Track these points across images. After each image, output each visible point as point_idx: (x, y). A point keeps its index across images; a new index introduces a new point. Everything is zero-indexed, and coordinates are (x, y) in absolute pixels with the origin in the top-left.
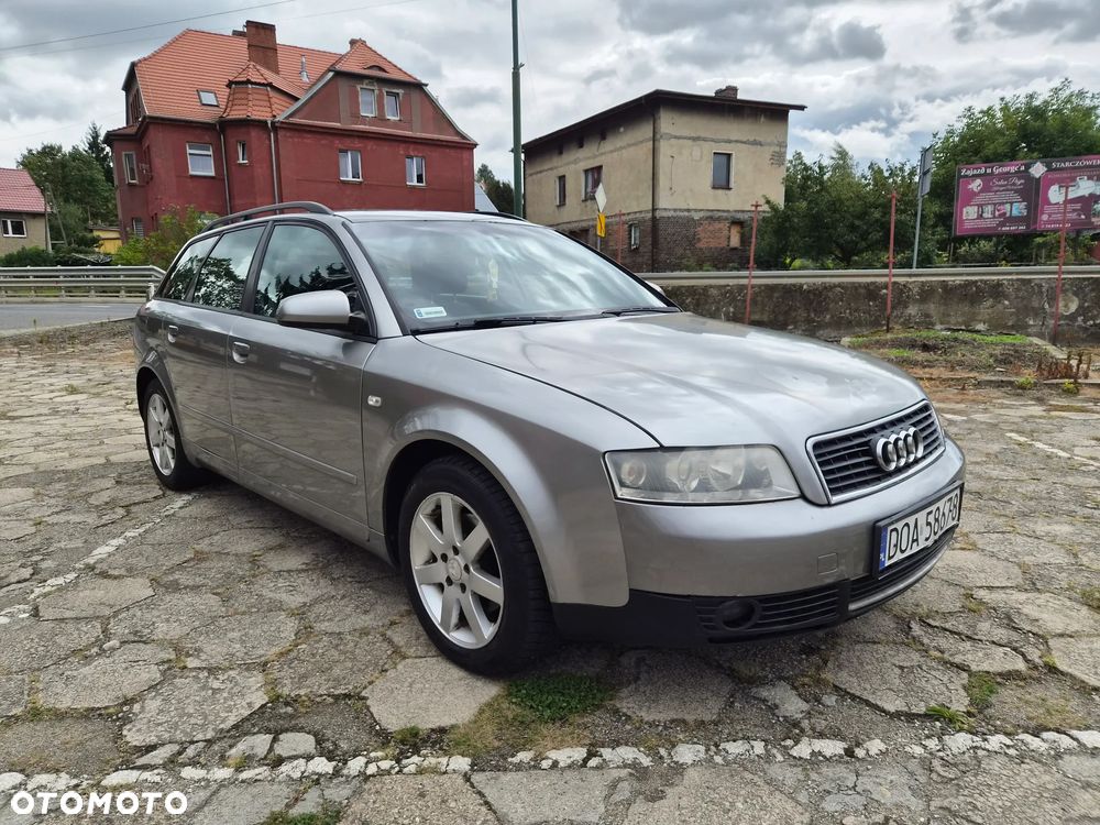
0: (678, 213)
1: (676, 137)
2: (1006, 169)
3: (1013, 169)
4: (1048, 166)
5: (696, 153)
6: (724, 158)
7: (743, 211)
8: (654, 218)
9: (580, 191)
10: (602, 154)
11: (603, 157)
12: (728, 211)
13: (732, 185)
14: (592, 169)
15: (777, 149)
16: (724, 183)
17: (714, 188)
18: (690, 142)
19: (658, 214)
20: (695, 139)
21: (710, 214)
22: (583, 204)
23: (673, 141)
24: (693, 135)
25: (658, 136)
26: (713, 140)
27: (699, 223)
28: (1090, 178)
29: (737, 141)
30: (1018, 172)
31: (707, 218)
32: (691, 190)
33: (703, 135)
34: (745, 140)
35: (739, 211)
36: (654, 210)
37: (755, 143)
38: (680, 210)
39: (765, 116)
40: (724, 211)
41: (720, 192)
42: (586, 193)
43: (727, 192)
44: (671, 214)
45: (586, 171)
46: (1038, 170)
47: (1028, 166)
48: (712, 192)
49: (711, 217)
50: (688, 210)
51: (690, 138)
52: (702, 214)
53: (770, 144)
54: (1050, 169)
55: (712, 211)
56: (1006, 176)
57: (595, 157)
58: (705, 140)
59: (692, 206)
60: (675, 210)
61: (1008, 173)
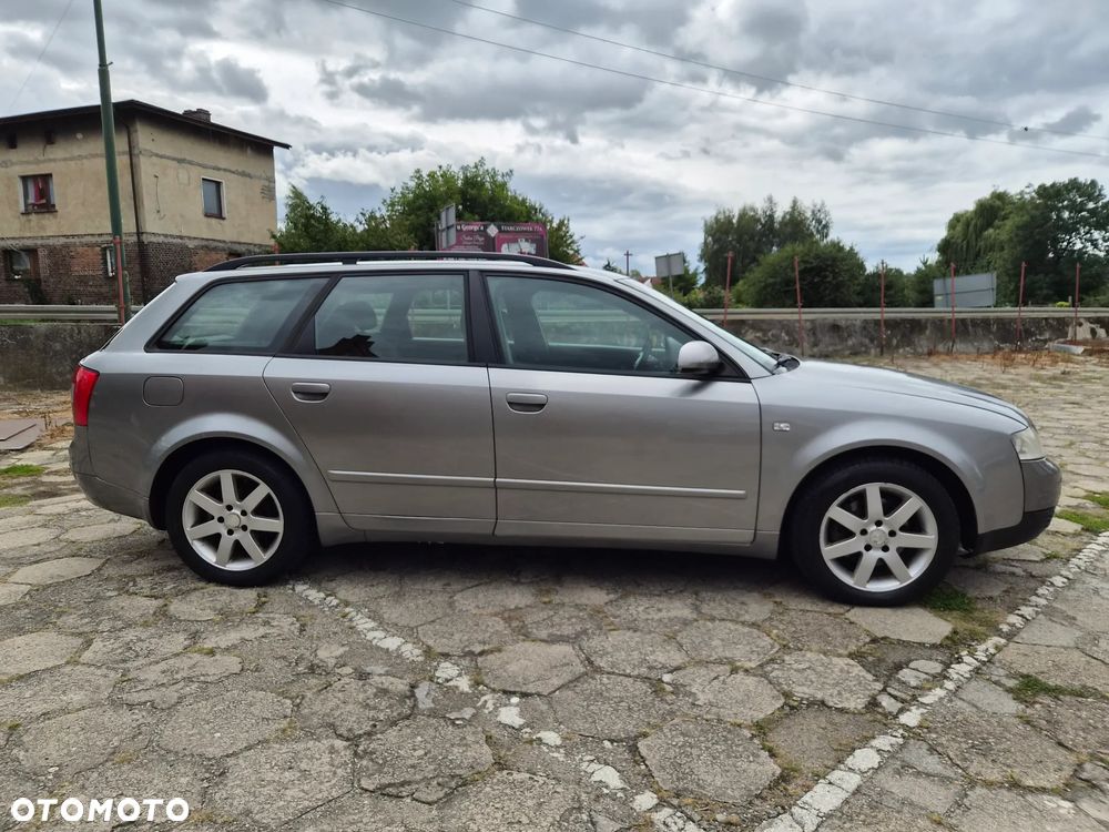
0: (171, 240)
1: (157, 155)
2: (471, 228)
3: (476, 228)
4: (499, 228)
5: (183, 176)
6: (213, 186)
7: (240, 243)
8: (140, 243)
9: (17, 202)
10: (50, 160)
11: (53, 164)
12: (224, 242)
13: (225, 214)
14: (34, 177)
15: (267, 184)
16: (215, 211)
17: (207, 215)
18: (175, 163)
19: (145, 239)
20: (181, 161)
21: (205, 243)
22: (24, 218)
23: (154, 159)
24: (179, 156)
25: (136, 152)
26: (200, 165)
27: (194, 252)
28: (527, 240)
29: (225, 170)
30: (480, 230)
31: (203, 247)
32: (182, 216)
33: (188, 158)
34: (233, 169)
35: (235, 243)
36: (139, 233)
37: (244, 174)
38: (171, 236)
39: (252, 148)
40: (219, 241)
41: (214, 221)
42: (26, 205)
43: (222, 221)
44: (161, 239)
45: (25, 179)
46: (493, 230)
47: (486, 227)
48: (206, 219)
49: (207, 247)
50: (181, 237)
51: (174, 159)
52: (196, 243)
53: (260, 178)
54: (500, 231)
55: (207, 240)
56: (471, 233)
57: (38, 162)
58: (190, 163)
59: (184, 233)
60: (166, 236)
61: (473, 231)
